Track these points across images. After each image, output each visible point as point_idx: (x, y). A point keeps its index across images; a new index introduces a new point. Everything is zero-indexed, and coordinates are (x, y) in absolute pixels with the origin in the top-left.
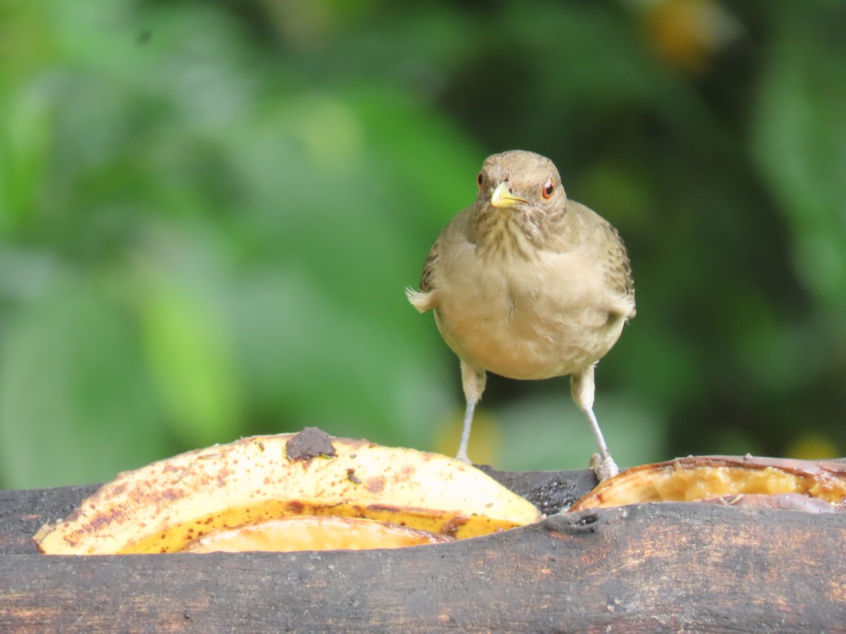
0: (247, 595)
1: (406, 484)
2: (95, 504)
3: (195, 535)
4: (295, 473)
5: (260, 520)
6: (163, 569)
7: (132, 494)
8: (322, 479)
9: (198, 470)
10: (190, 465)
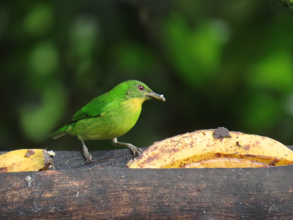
0: (220, 183)
1: (257, 147)
2: (147, 153)
3: (182, 165)
4: (218, 143)
5: (205, 160)
6: (188, 174)
7: (160, 150)
8: (227, 145)
9: (183, 142)
10: (180, 140)
